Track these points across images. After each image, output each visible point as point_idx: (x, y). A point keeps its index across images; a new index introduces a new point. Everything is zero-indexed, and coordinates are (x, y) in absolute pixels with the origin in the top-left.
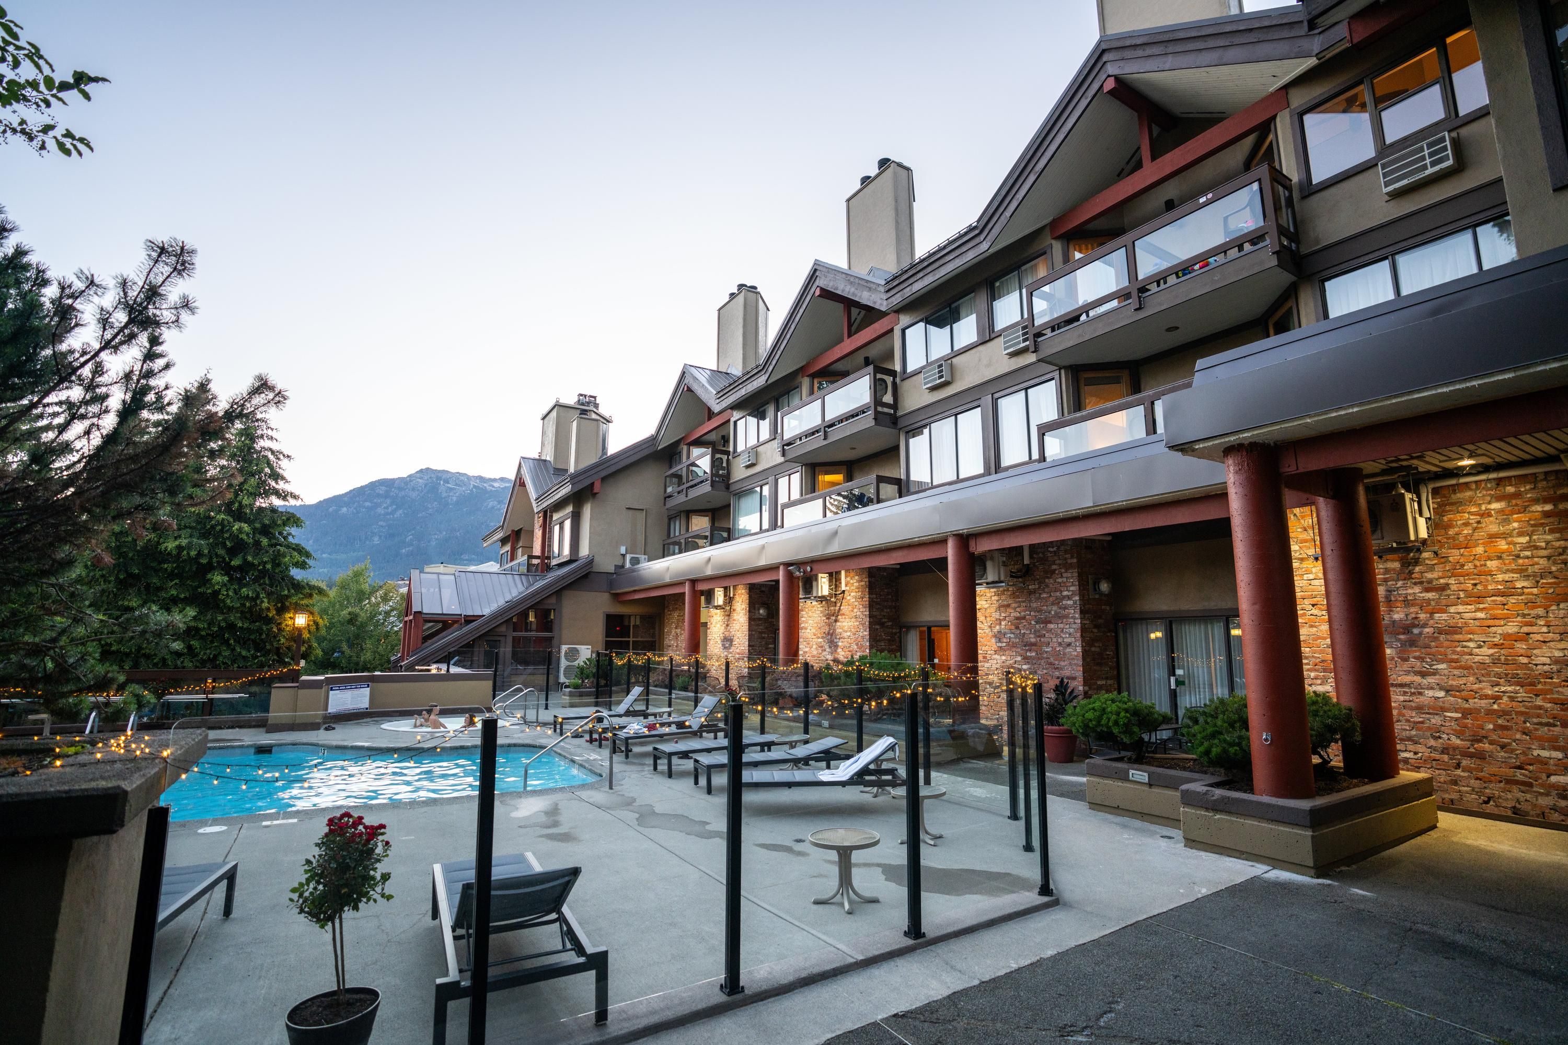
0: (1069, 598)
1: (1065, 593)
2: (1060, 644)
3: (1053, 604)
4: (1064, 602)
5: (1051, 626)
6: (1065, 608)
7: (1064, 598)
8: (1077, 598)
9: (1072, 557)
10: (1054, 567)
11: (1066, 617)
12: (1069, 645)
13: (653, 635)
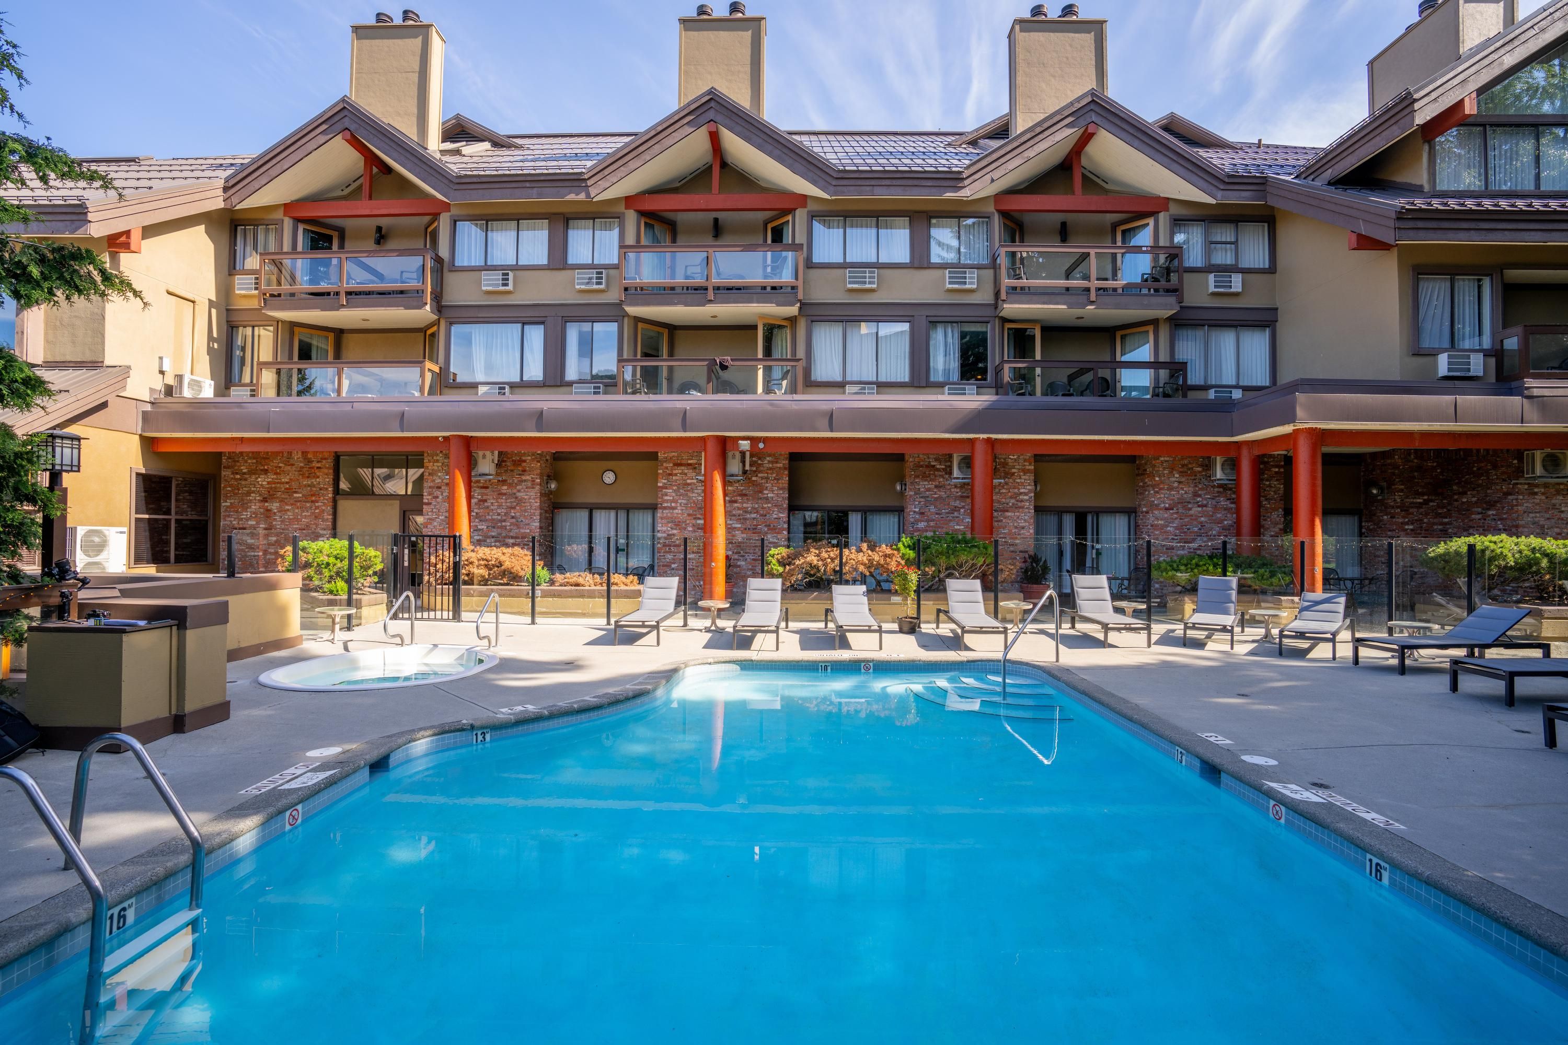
0: (1026, 494)
1: (1022, 491)
2: (1016, 527)
3: (1011, 497)
4: (1021, 497)
5: (1009, 514)
6: (1022, 501)
7: (1021, 493)
8: (1032, 495)
9: (1030, 464)
10: (1014, 470)
11: (1022, 507)
12: (1023, 528)
13: (204, 511)
